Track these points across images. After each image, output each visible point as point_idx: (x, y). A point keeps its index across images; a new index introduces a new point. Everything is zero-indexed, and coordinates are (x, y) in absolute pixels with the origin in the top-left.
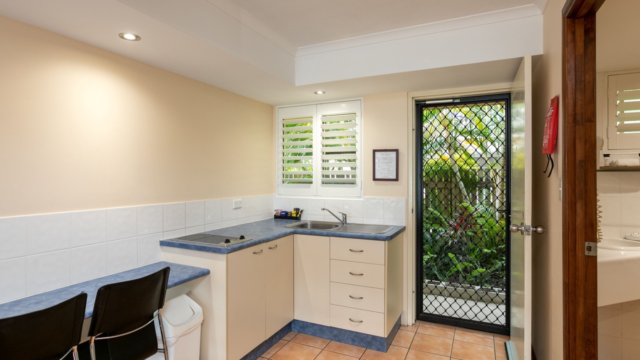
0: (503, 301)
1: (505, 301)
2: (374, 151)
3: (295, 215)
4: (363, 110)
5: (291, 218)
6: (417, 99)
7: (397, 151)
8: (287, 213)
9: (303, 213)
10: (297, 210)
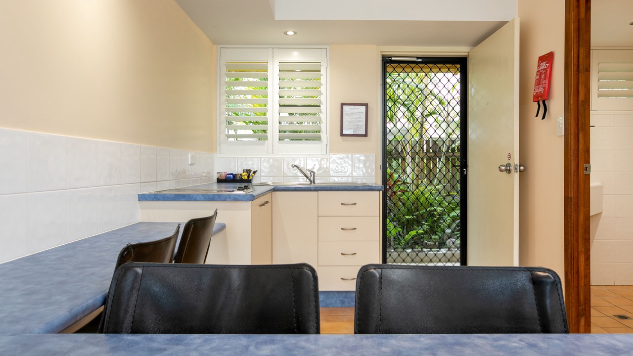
0: (458, 260)
1: (459, 260)
2: (342, 105)
3: (246, 178)
4: (329, 59)
5: (242, 181)
6: (384, 53)
7: (366, 105)
8: (234, 176)
9: (257, 174)
10: (248, 171)
